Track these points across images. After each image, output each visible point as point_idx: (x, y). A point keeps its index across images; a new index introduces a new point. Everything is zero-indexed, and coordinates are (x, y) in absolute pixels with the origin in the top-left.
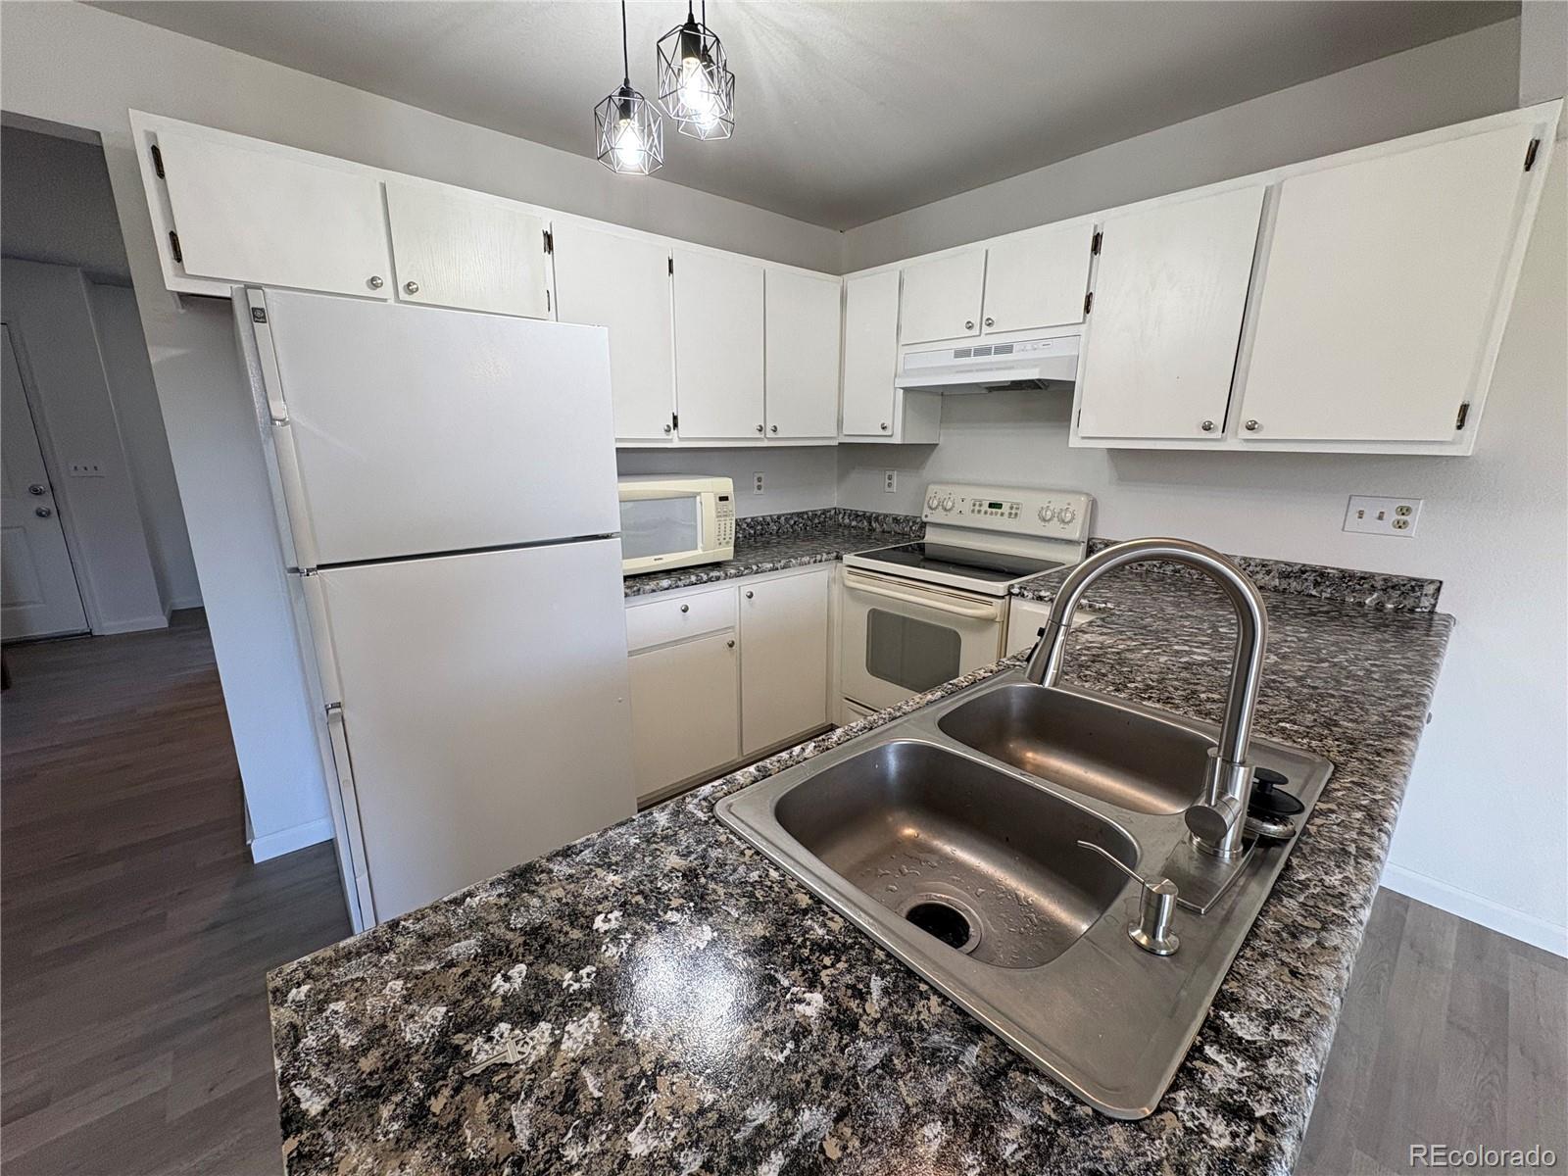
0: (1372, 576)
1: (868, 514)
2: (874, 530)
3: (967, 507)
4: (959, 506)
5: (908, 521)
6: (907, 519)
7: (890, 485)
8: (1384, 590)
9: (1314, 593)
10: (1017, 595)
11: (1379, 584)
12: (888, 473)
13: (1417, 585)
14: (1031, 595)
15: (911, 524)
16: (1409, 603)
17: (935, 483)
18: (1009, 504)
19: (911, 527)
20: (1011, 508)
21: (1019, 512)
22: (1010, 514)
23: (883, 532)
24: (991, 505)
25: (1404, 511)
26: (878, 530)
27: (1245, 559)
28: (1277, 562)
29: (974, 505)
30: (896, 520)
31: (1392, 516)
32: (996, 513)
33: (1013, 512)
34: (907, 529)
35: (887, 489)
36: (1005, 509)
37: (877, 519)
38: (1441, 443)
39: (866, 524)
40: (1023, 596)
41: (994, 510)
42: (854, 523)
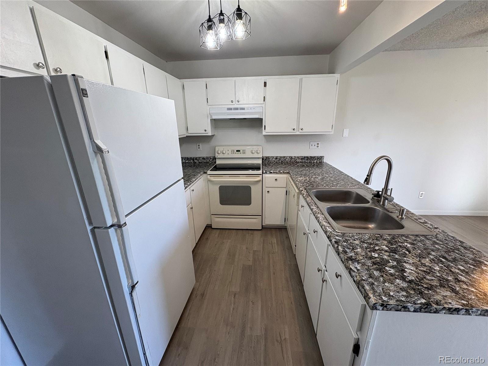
0: (315, 157)
1: (192, 158)
2: (196, 163)
3: (230, 152)
4: (227, 152)
5: (208, 158)
6: (207, 158)
7: (199, 148)
8: (317, 159)
9: (307, 162)
10: (265, 173)
11: (316, 158)
12: (198, 144)
13: (322, 157)
14: (268, 172)
15: (209, 159)
16: (321, 161)
17: (217, 146)
18: (242, 150)
19: (209, 160)
20: (243, 151)
21: (245, 152)
22: (243, 153)
23: (199, 163)
24: (237, 151)
25: (318, 144)
26: (197, 162)
27: (294, 157)
28: (300, 157)
29: (232, 151)
30: (204, 158)
31: (316, 145)
32: (239, 153)
33: (244, 152)
34: (208, 161)
35: (198, 149)
36: (241, 151)
37: (196, 159)
38: (330, 132)
39: (192, 161)
40: (266, 173)
41: (238, 152)
42: (187, 161)
